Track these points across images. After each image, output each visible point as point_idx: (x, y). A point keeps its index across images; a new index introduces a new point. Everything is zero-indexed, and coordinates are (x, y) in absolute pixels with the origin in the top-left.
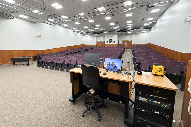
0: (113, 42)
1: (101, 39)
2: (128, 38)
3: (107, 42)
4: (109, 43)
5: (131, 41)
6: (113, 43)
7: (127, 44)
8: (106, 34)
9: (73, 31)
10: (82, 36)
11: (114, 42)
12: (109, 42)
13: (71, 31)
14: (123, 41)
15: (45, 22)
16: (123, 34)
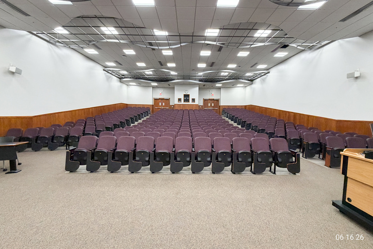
0: (191, 100)
1: (161, 94)
2: (213, 95)
3: (180, 100)
4: (182, 102)
5: (218, 101)
6: (191, 103)
7: (211, 105)
8: (178, 84)
9: (104, 70)
10: (119, 84)
11: (193, 100)
12: (182, 100)
13: (99, 69)
14: (205, 100)
15: (35, 33)
16: (208, 87)
